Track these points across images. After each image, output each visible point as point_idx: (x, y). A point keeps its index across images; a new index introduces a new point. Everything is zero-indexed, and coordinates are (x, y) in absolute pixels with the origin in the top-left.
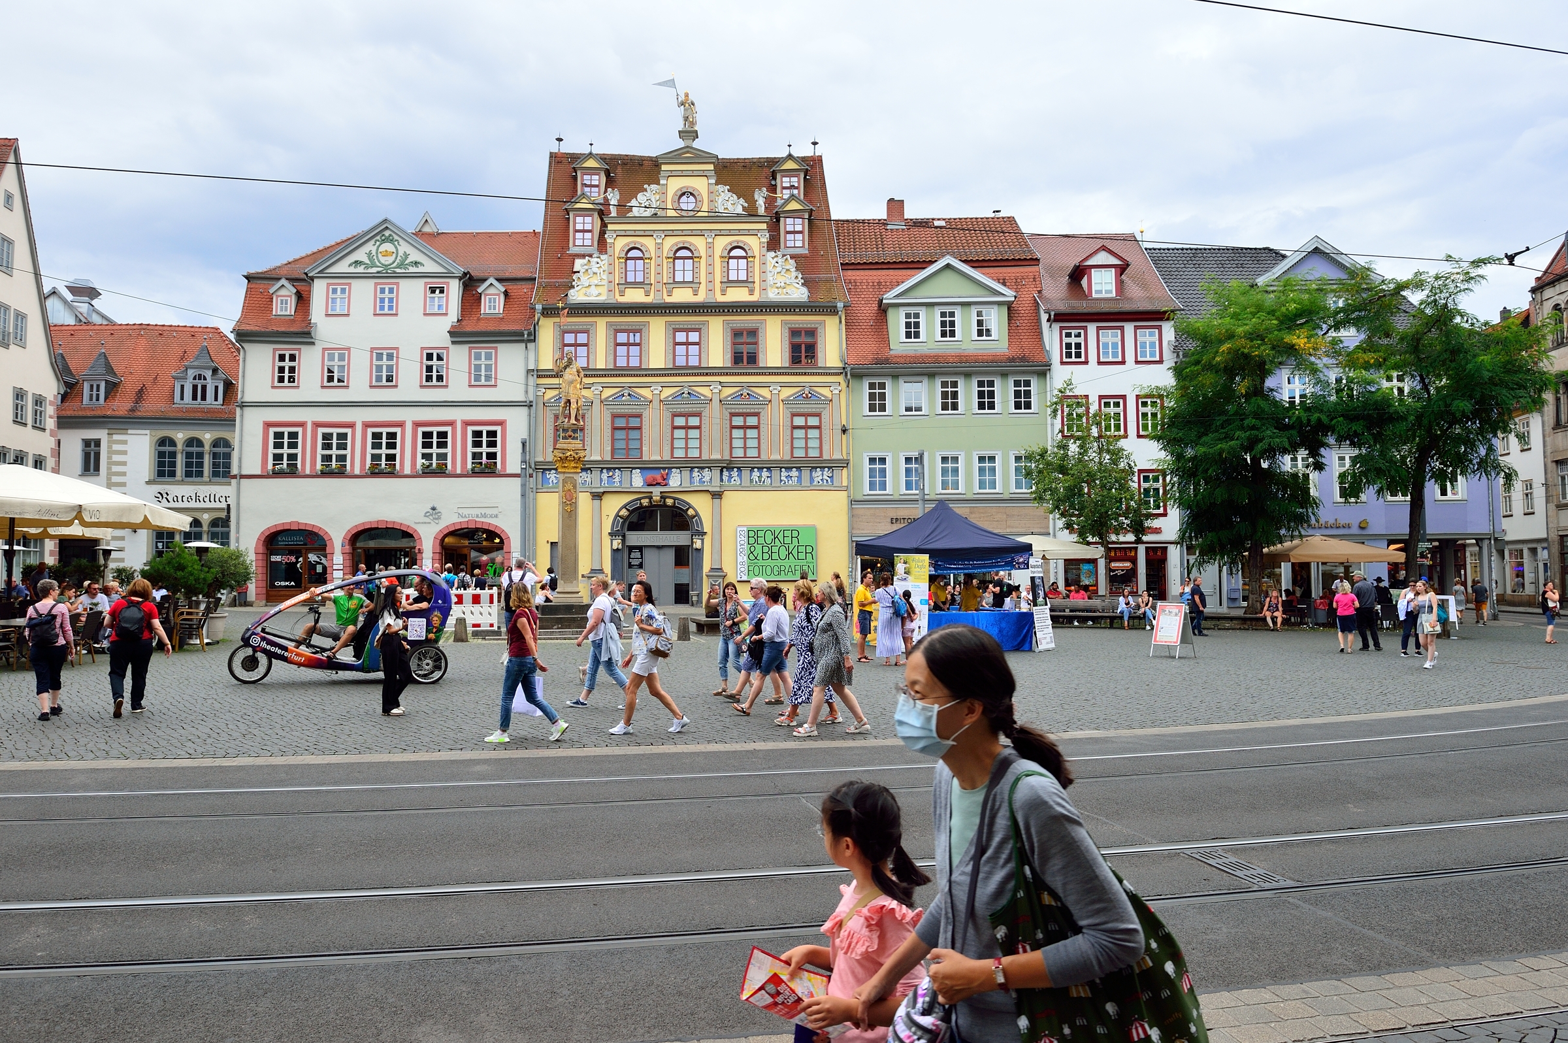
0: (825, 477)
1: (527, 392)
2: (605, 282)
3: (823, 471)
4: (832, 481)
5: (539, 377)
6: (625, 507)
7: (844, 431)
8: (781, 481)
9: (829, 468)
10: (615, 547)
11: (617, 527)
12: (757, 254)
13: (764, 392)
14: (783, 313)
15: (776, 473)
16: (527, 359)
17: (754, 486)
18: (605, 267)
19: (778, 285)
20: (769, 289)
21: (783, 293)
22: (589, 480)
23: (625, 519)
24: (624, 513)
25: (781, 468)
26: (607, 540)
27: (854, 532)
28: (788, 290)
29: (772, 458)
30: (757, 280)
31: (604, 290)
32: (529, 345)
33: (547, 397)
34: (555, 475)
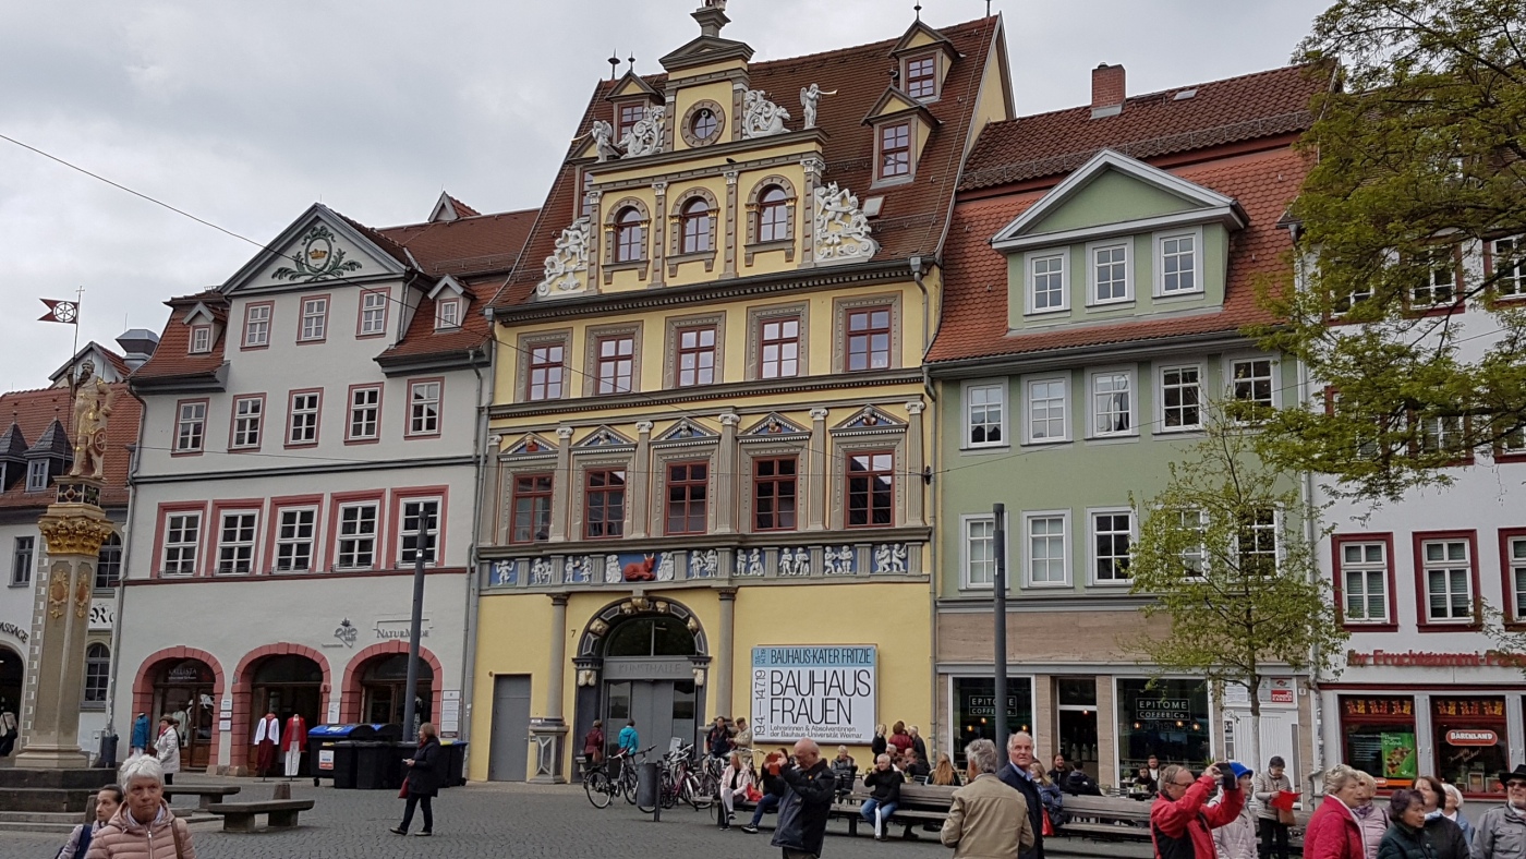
0: (895, 560)
1: (477, 442)
2: (585, 266)
3: (891, 549)
4: (906, 567)
5: (493, 418)
6: (598, 616)
7: (926, 478)
9: (902, 543)
10: (582, 681)
11: (587, 649)
12: (801, 193)
13: (801, 419)
14: (835, 287)
15: (817, 554)
16: (480, 391)
17: (783, 577)
18: (588, 242)
19: (830, 240)
20: (816, 248)
21: (835, 252)
22: (548, 574)
23: (597, 636)
24: (597, 625)
25: (824, 546)
26: (570, 668)
27: (941, 658)
28: (845, 245)
29: (811, 528)
30: (799, 236)
31: (583, 278)
32: (482, 370)
33: (503, 448)
34: (507, 568)
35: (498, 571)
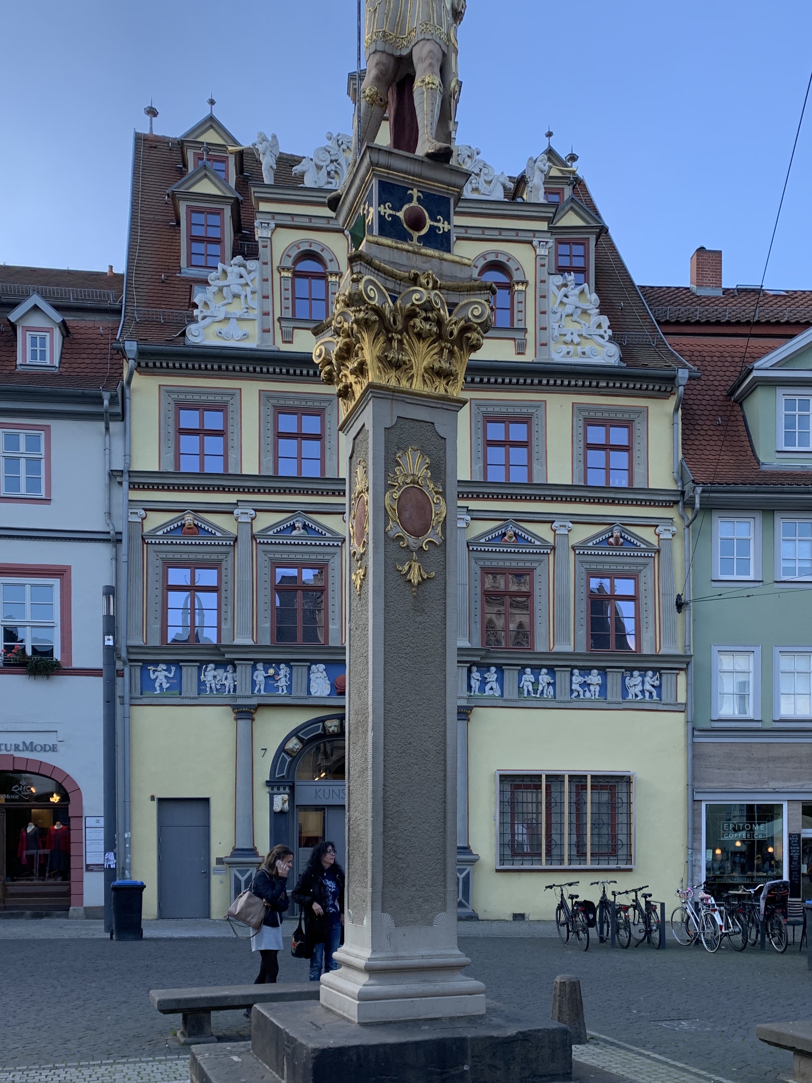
0: (648, 687)
1: (109, 514)
2: (255, 313)
3: (643, 676)
4: (659, 695)
5: (134, 486)
6: (295, 733)
7: (680, 606)
8: (572, 691)
9: (655, 670)
10: (277, 808)
11: (281, 770)
12: (530, 278)
13: (543, 531)
14: (577, 390)
15: (562, 677)
16: (108, 450)
17: (525, 699)
18: (256, 285)
19: (568, 338)
20: (552, 343)
21: (576, 354)
22: (229, 683)
23: (295, 756)
24: (293, 744)
25: (573, 667)
26: (262, 795)
27: (696, 785)
28: (587, 346)
29: (558, 648)
30: (530, 326)
31: (253, 329)
32: (112, 425)
33: (148, 527)
34: (166, 673)
35: (153, 676)
